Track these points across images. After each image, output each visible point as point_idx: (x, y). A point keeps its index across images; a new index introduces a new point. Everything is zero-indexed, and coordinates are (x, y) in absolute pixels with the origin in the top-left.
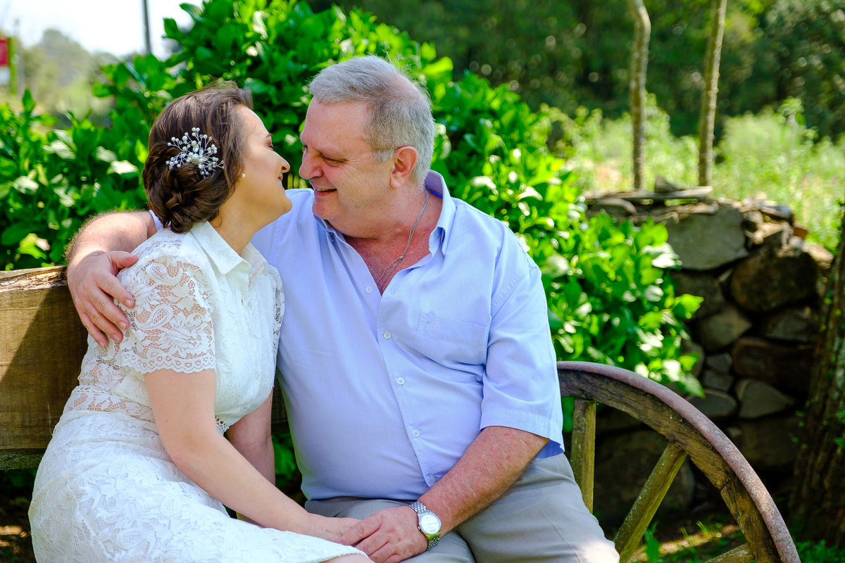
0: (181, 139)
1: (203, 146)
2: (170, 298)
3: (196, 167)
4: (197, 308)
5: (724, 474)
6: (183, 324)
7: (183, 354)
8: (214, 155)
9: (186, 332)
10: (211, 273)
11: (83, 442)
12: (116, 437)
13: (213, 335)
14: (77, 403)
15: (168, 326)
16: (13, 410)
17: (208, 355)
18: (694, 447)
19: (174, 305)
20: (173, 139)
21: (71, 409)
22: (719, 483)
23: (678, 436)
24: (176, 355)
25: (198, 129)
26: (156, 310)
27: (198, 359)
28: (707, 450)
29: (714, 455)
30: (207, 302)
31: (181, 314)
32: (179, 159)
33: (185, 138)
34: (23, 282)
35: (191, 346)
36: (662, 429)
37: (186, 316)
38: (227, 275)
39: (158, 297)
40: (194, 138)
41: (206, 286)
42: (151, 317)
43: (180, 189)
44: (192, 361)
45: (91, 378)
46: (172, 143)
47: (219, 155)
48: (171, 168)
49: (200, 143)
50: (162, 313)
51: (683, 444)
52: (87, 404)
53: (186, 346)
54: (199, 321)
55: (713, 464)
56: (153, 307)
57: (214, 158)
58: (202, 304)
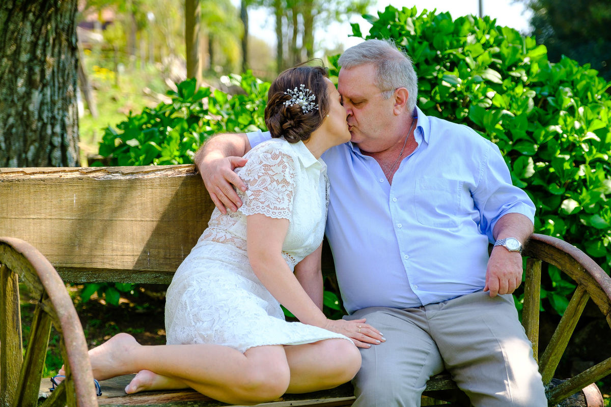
0: (293, 90)
1: (306, 95)
2: (270, 172)
3: (301, 108)
4: (285, 181)
5: (608, 305)
6: (275, 189)
7: (272, 207)
8: (313, 101)
9: (276, 194)
10: (298, 164)
11: (203, 258)
12: (223, 260)
13: (292, 200)
14: (206, 237)
15: (266, 188)
16: (159, 248)
17: (287, 210)
18: (591, 288)
19: (271, 177)
20: (288, 90)
21: (202, 240)
22: (605, 311)
23: (583, 281)
24: (268, 206)
25: (304, 85)
26: (261, 179)
27: (280, 211)
28: (598, 290)
29: (603, 293)
30: (292, 179)
31: (275, 183)
32: (291, 102)
33: (296, 90)
34: (169, 173)
35: (277, 203)
36: (574, 276)
37: (278, 184)
38: (307, 169)
39: (263, 171)
40: (300, 91)
41: (293, 170)
42: (257, 183)
43: (292, 118)
44: (277, 211)
45: (217, 222)
46: (287, 92)
47: (316, 101)
48: (286, 106)
49: (304, 94)
50: (264, 181)
51: (585, 286)
52: (212, 238)
53: (275, 202)
54: (284, 189)
55: (602, 299)
56: (259, 177)
57: (312, 103)
58: (289, 179)
